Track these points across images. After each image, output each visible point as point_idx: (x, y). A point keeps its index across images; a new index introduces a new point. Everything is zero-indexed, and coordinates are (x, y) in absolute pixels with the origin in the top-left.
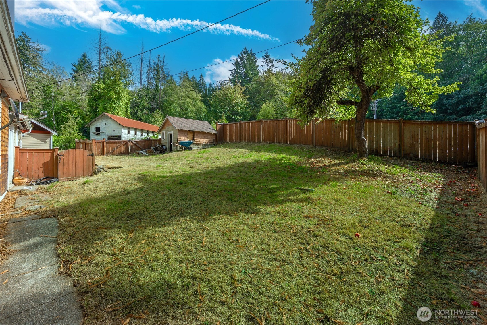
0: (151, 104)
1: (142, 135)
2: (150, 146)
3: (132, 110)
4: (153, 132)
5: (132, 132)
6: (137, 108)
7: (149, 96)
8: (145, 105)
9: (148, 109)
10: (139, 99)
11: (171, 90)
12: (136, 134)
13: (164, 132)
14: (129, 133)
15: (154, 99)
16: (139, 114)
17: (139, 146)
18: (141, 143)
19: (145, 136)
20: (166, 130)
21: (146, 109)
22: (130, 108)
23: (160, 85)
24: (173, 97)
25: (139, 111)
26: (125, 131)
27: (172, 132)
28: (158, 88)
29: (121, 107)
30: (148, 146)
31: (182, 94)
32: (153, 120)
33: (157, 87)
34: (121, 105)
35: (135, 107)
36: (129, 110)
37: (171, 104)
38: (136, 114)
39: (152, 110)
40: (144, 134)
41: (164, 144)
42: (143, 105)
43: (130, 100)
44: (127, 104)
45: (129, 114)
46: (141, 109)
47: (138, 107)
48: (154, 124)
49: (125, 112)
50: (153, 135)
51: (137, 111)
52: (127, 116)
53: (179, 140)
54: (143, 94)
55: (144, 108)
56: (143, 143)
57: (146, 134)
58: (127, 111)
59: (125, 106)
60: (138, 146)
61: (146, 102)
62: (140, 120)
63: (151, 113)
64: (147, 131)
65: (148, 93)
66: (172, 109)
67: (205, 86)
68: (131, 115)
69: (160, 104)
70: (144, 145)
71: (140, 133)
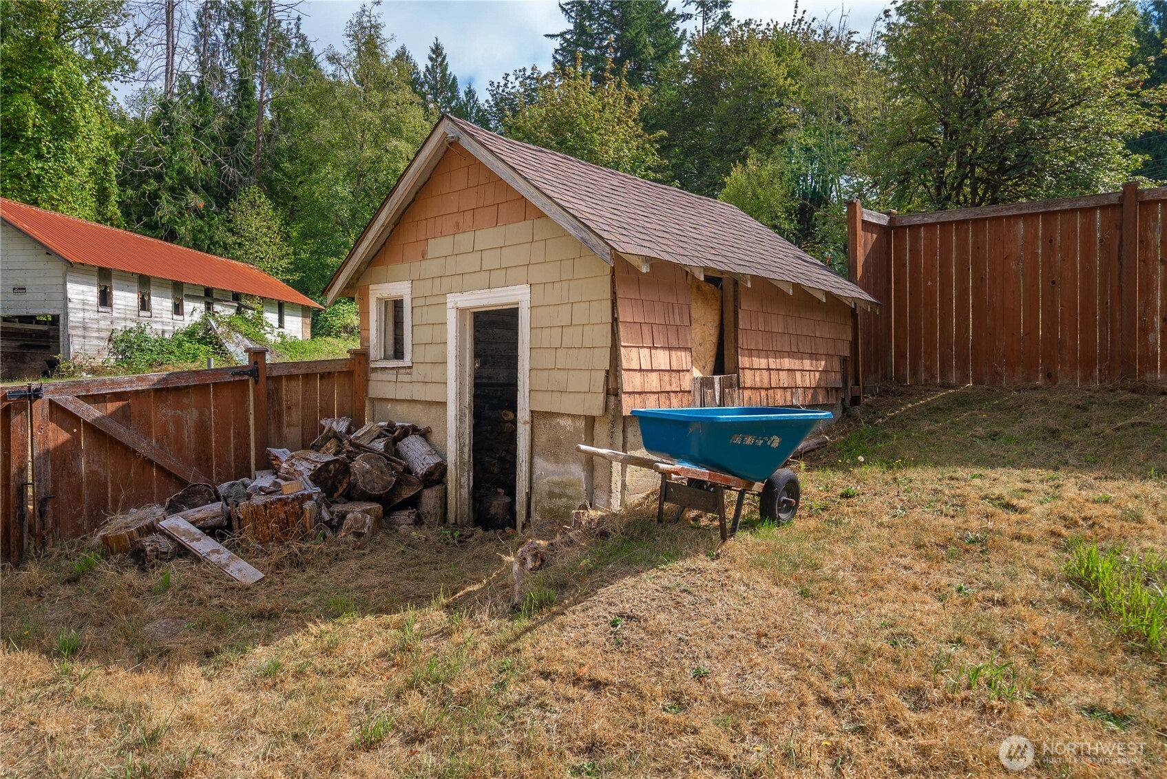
0: (218, 164)
1: (178, 309)
2: (263, 443)
3: (130, 192)
4: (236, 297)
5: (125, 299)
6: (152, 185)
7: (207, 131)
8: (190, 169)
9: (206, 187)
10: (164, 143)
11: (312, 100)
12: (144, 305)
13: (399, 289)
14: (105, 299)
15: (232, 142)
16: (166, 210)
17: (145, 447)
18: (163, 413)
19: (197, 317)
20: (429, 267)
21: (195, 191)
22: (122, 184)
23: (257, 82)
24: (325, 132)
25: (165, 196)
26: (82, 293)
27: (517, 295)
28: (251, 94)
29: (71, 172)
30: (243, 436)
31: (368, 115)
32: (231, 239)
33: (244, 87)
34: (72, 162)
35: (143, 178)
36: (114, 190)
37: (313, 167)
38: (151, 214)
39: (223, 195)
40: (188, 306)
41: (403, 416)
42: (180, 172)
43: (116, 142)
44: (102, 161)
45: (113, 209)
46: (172, 189)
47: (159, 177)
48: (237, 258)
49: (91, 202)
50: (239, 311)
51: (155, 196)
52: (103, 218)
53: (630, 382)
54: (181, 117)
55: (186, 182)
56: (191, 417)
57: (201, 306)
58: (102, 196)
59: (93, 173)
60: (127, 451)
61: (197, 158)
62: (172, 236)
63: (220, 206)
64: (208, 292)
65: (203, 111)
66: (318, 191)
67: (455, 96)
68: (127, 214)
69: (262, 166)
70: (202, 429)
71: (168, 304)
